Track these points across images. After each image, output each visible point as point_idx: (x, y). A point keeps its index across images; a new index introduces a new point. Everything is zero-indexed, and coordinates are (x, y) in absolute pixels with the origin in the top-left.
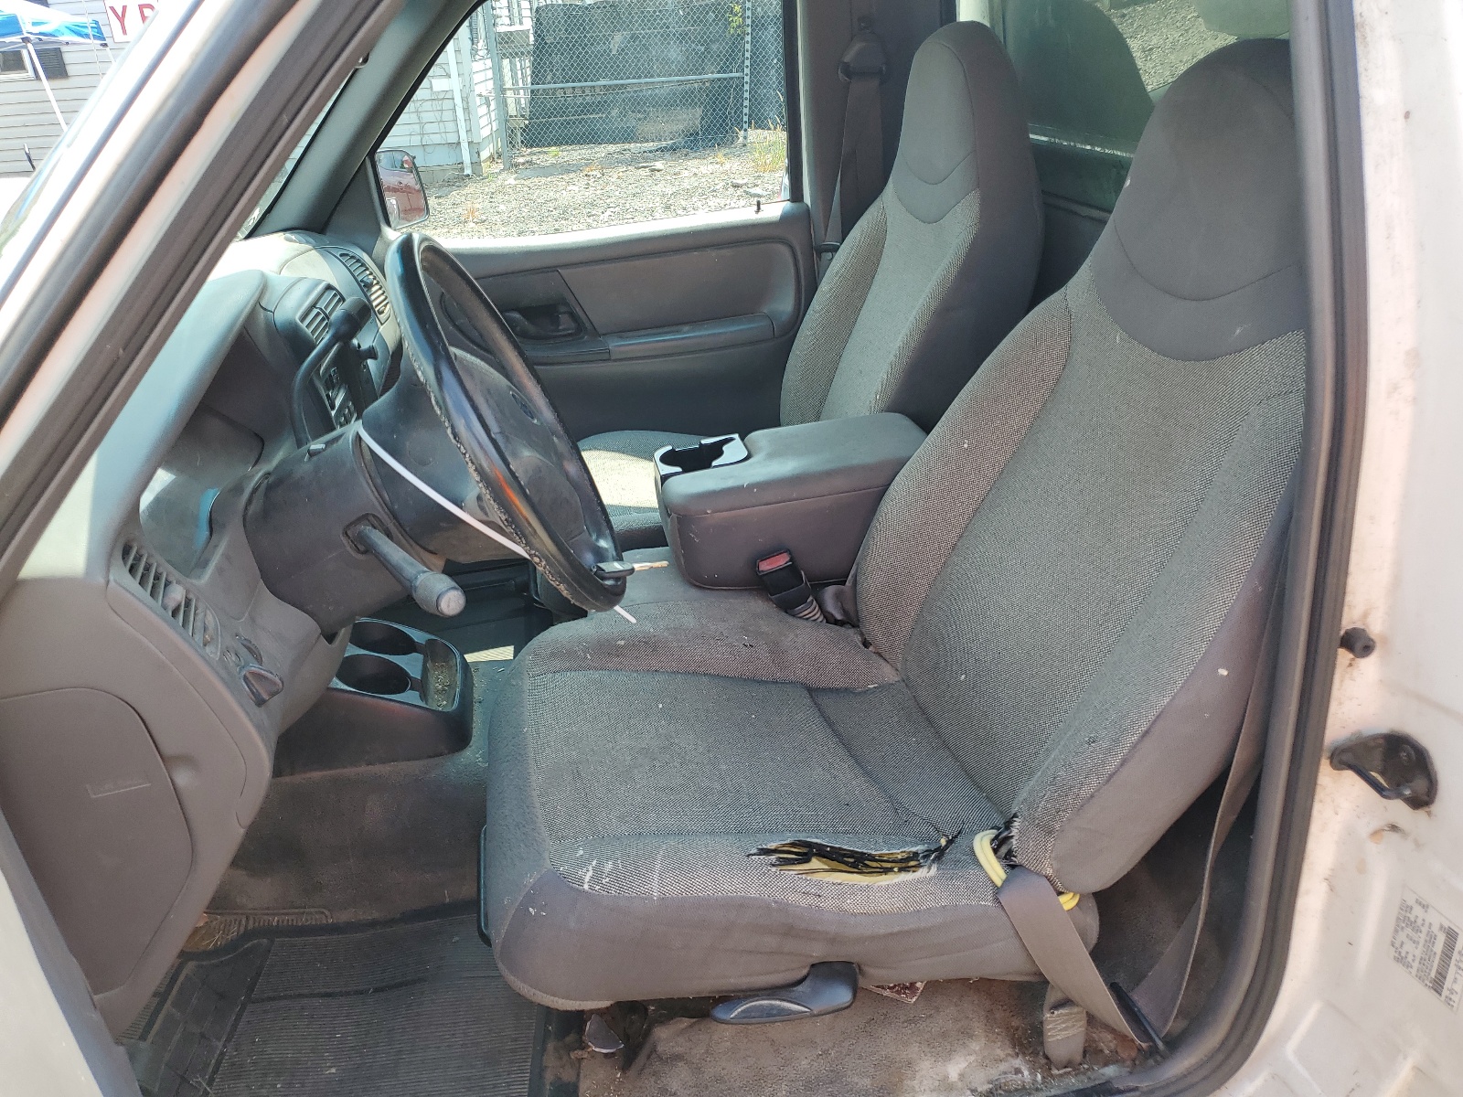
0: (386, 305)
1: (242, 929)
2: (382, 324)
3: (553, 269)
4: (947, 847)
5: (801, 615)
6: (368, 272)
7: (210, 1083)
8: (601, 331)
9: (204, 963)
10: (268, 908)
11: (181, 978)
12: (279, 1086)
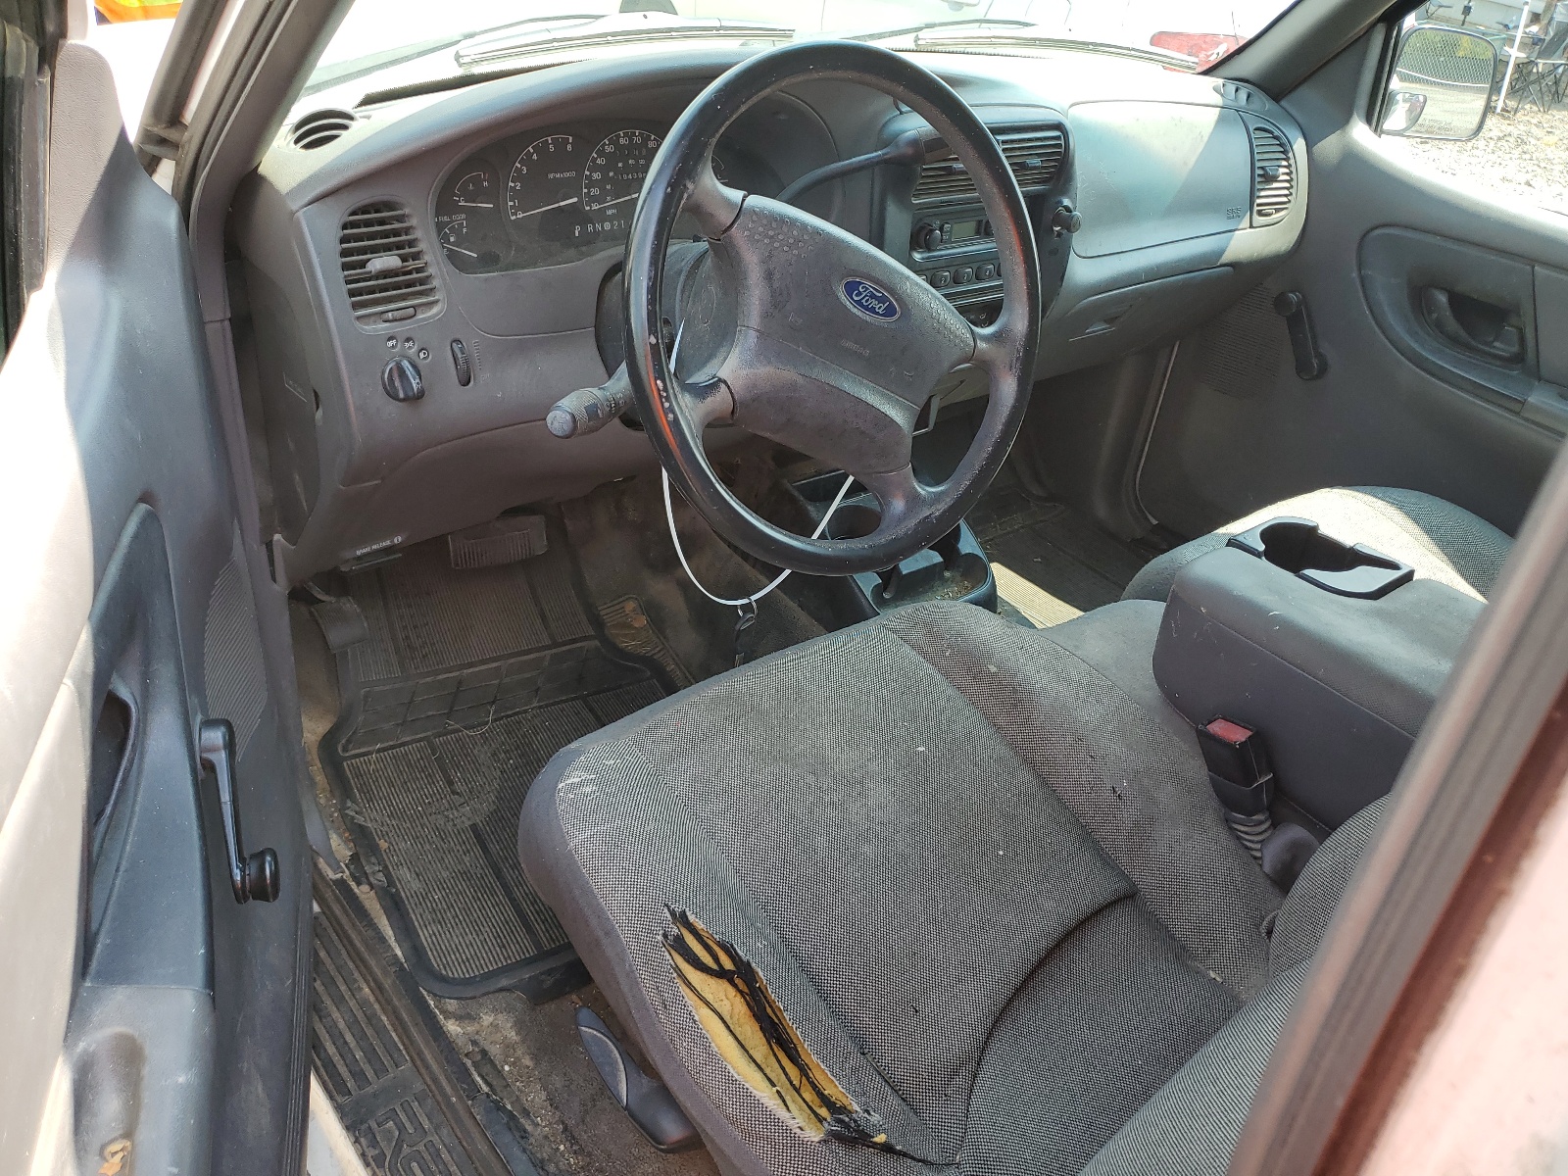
0: (1277, 210)
1: (649, 655)
2: (1251, 227)
3: (1532, 261)
4: (875, 1145)
5: (1236, 826)
6: (1284, 163)
7: (495, 720)
8: (1544, 372)
9: (603, 650)
10: (677, 656)
11: (579, 645)
12: (511, 761)
